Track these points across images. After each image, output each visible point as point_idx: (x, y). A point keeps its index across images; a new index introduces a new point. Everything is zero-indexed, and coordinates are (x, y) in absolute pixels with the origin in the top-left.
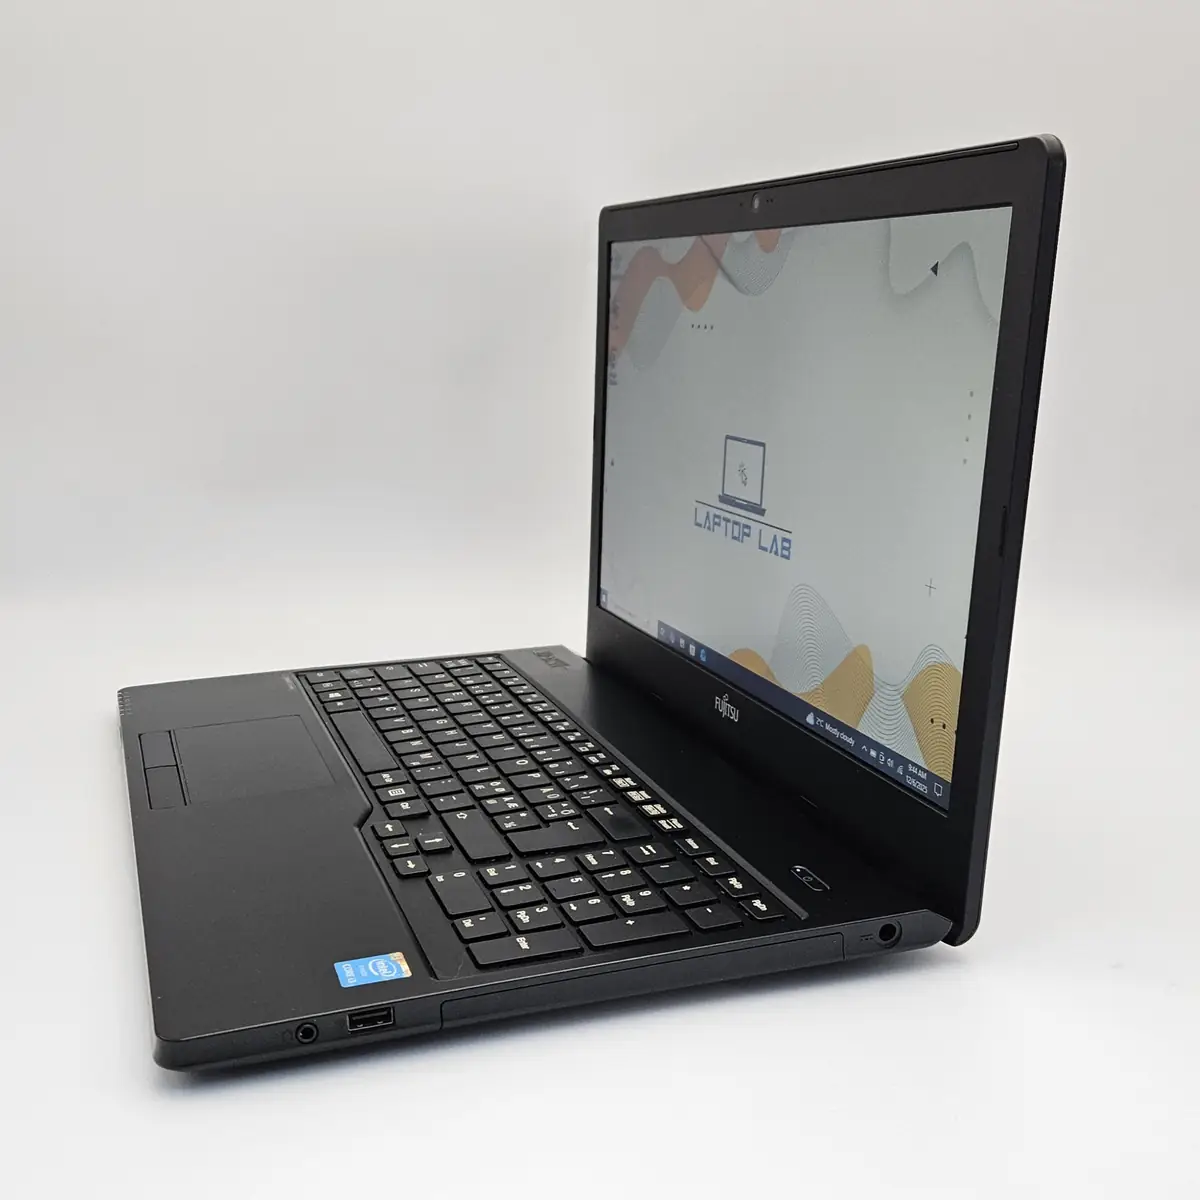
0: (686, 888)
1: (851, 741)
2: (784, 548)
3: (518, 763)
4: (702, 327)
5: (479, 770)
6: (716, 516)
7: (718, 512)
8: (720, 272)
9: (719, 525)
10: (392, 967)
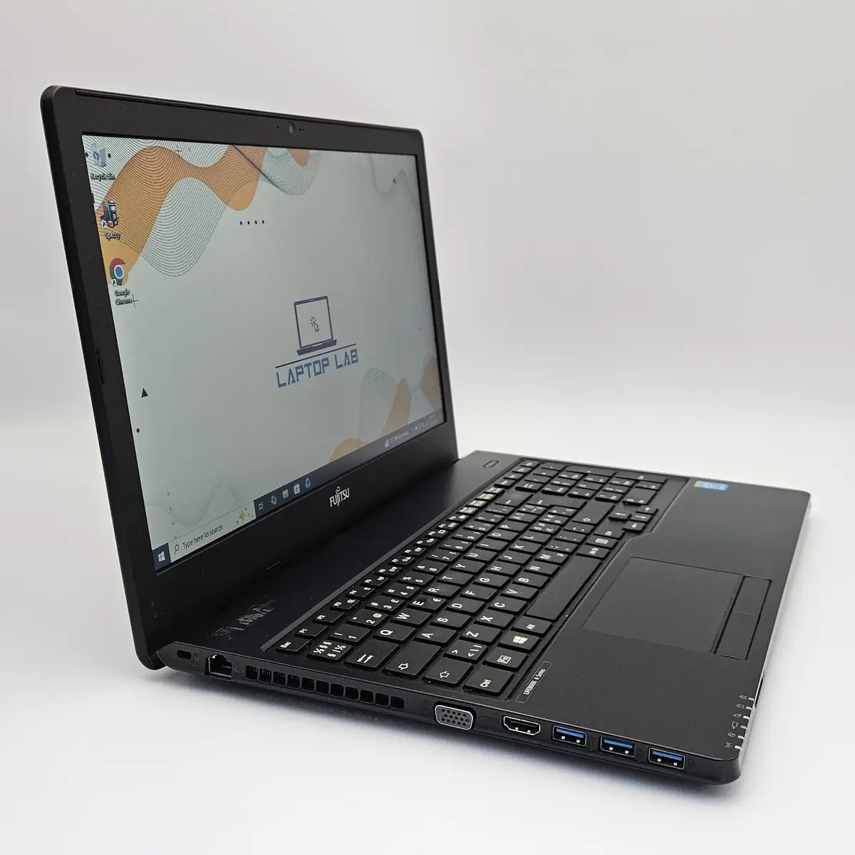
1: (407, 434)
2: (352, 357)
4: (252, 223)
6: (297, 368)
7: (298, 364)
8: (261, 176)
9: (302, 373)
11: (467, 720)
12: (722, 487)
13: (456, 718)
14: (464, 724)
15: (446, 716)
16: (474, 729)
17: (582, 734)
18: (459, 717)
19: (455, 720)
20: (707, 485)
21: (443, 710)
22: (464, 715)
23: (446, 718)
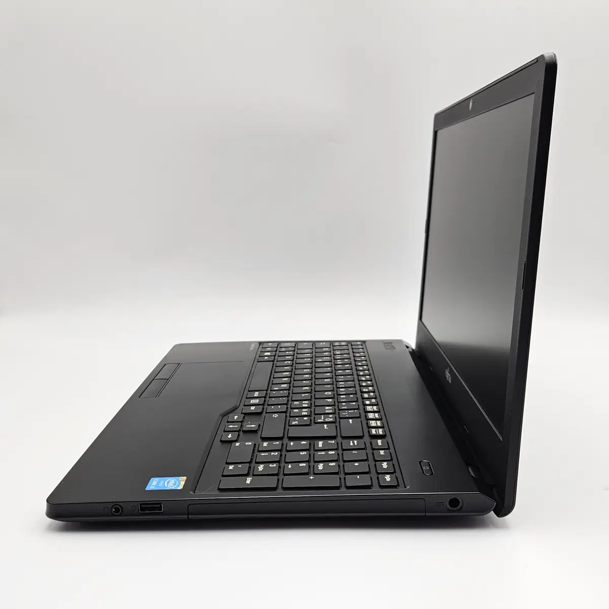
0: (357, 464)
3: (326, 393)
5: (303, 395)
10: (176, 483)
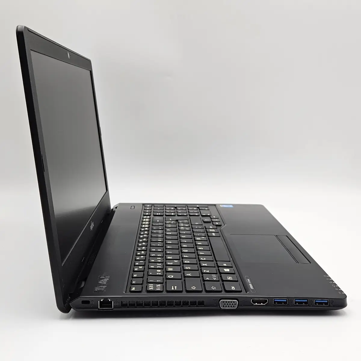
11: (235, 304)
12: (231, 206)
13: (230, 304)
14: (234, 306)
15: (225, 304)
16: (238, 307)
17: (285, 300)
18: (231, 303)
19: (229, 305)
20: (225, 206)
21: (224, 302)
22: (234, 302)
23: (225, 305)
